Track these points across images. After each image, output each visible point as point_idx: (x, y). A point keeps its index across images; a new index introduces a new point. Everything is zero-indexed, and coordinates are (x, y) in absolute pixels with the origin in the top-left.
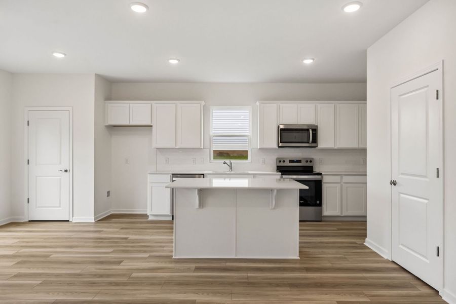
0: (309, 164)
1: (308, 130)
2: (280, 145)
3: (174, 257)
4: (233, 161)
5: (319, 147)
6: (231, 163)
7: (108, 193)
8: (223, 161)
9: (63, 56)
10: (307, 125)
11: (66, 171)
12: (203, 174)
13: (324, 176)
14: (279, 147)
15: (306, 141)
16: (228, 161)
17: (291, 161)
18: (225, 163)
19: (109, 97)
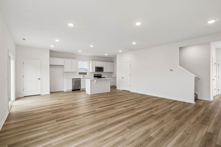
2: (96, 71)
4: (85, 75)
5: (103, 72)
11: (39, 79)
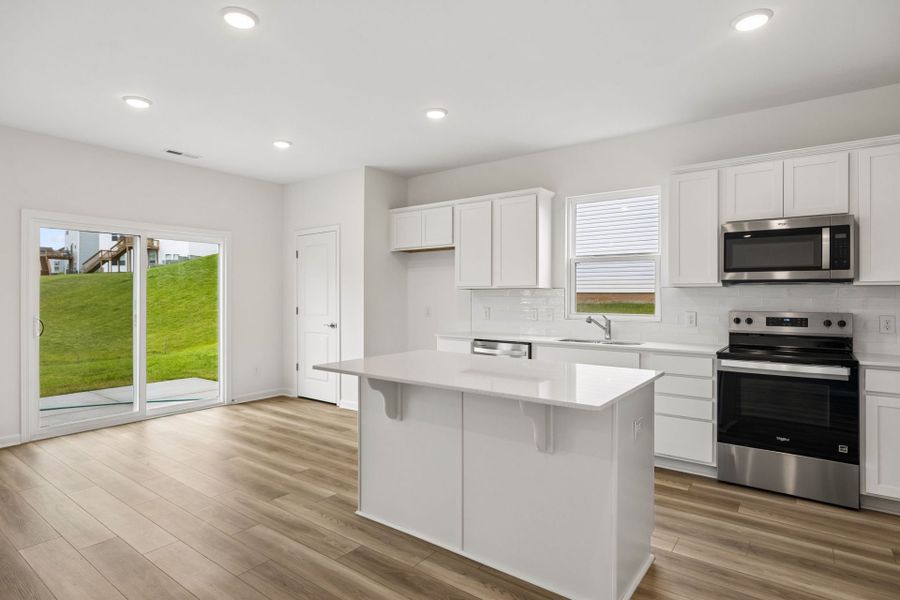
0: (834, 331)
1: (818, 231)
3: (358, 512)
4: (613, 317)
5: (861, 280)
6: (609, 322)
9: (287, 145)
10: (813, 218)
11: (332, 326)
12: (530, 344)
13: (867, 372)
14: (726, 283)
15: (811, 263)
16: (598, 316)
17: (773, 322)
18: (590, 321)
19: (400, 202)
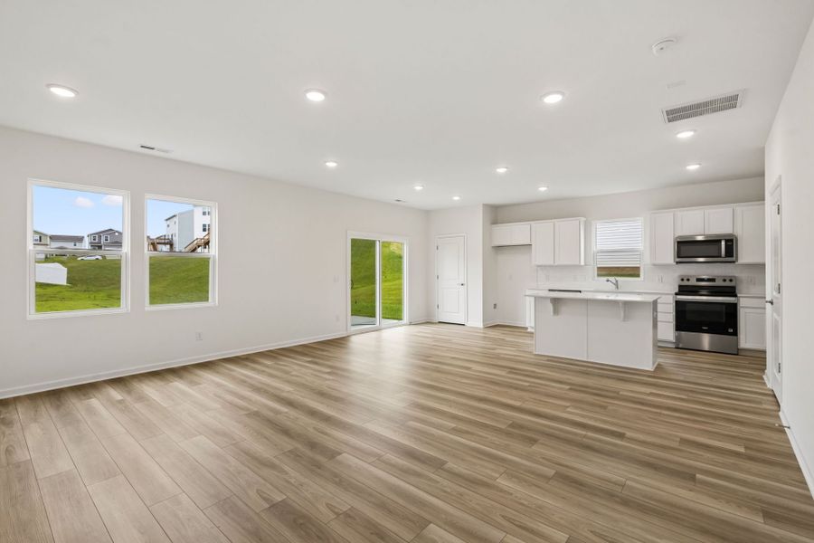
0: (728, 284)
1: (720, 241)
2: (678, 260)
3: (534, 353)
6: (617, 281)
7: (495, 305)
8: (605, 278)
10: (717, 235)
11: (462, 285)
12: (580, 291)
13: (741, 299)
14: (677, 263)
15: (717, 254)
16: (612, 279)
17: (698, 280)
18: (608, 281)
19: (495, 222)
